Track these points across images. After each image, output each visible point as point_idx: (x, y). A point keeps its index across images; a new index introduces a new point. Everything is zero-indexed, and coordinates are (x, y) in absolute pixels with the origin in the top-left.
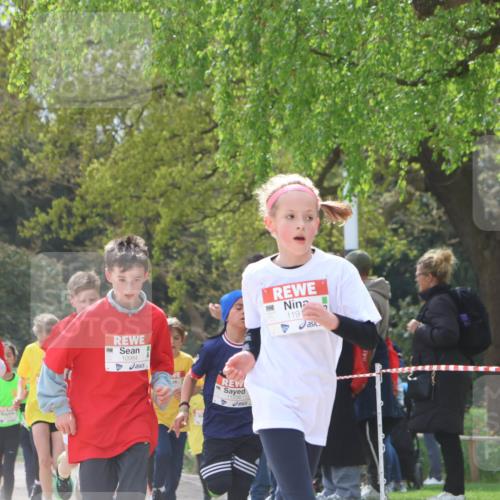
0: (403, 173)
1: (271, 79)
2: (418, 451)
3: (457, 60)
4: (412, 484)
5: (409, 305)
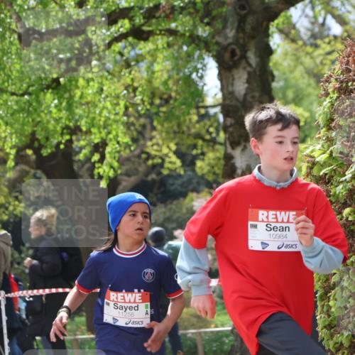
3: (52, 78)
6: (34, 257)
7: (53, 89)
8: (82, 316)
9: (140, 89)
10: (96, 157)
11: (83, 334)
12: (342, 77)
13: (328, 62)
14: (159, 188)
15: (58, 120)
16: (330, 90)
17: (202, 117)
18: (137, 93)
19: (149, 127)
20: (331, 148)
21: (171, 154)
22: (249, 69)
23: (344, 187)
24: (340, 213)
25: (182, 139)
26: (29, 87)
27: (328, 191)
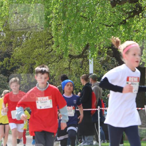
0: (106, 52)
1: (69, 24)
4: (108, 141)
7: (123, 24)
15: (125, 37)
26: (113, 23)
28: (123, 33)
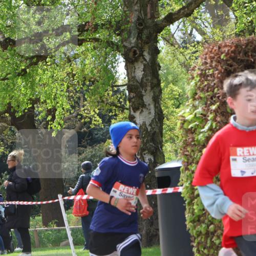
2: (11, 236)
3: (22, 69)
4: (9, 251)
5: (6, 175)
6: (10, 180)
7: (22, 75)
8: (39, 216)
9: (77, 75)
10: (49, 118)
11: (41, 227)
12: (202, 68)
13: (194, 58)
14: (88, 136)
15: (25, 95)
16: (195, 75)
17: (115, 92)
18: (75, 78)
19: (82, 99)
20: (195, 112)
21: (96, 116)
22: (144, 62)
23: (203, 135)
24: (201, 151)
25: (103, 107)
26: (7, 74)
27: (193, 138)
28: (23, 89)
